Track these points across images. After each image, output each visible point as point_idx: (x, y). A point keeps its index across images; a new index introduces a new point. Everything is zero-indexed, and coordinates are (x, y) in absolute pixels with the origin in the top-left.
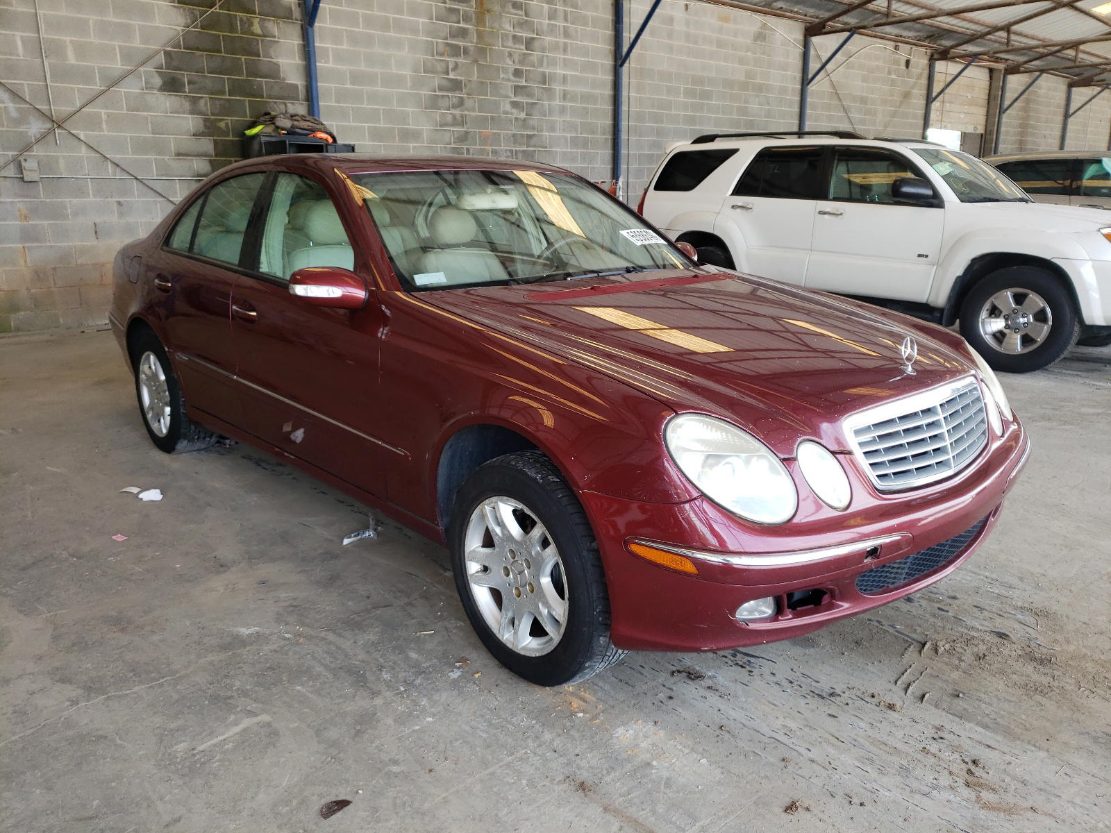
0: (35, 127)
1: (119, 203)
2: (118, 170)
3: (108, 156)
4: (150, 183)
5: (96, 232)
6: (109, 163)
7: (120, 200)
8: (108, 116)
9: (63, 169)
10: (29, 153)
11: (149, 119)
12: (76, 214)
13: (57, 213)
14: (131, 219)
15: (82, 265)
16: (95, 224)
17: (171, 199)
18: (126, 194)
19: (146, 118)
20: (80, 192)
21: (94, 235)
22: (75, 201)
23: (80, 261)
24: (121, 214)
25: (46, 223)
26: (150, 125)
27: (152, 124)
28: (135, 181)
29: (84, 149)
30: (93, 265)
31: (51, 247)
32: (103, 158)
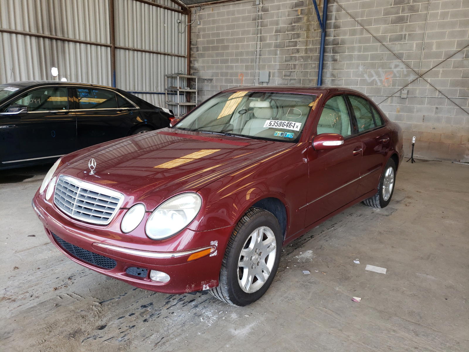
0: (412, 77)
1: (437, 108)
2: (440, 94)
3: (438, 88)
4: (454, 100)
5: (423, 119)
6: (438, 91)
7: (438, 107)
8: (443, 71)
9: (417, 93)
10: (407, 88)
11: (462, 71)
12: (417, 111)
13: (410, 110)
14: (440, 115)
15: (414, 132)
16: (424, 116)
17: (462, 107)
18: (441, 104)
19: (461, 71)
20: (422, 103)
21: (422, 120)
22: (418, 106)
23: (414, 130)
24: (436, 113)
25: (405, 114)
26: (462, 74)
27: (463, 73)
28: (447, 98)
29: (428, 85)
30: (419, 132)
31: (405, 123)
32: (435, 89)
